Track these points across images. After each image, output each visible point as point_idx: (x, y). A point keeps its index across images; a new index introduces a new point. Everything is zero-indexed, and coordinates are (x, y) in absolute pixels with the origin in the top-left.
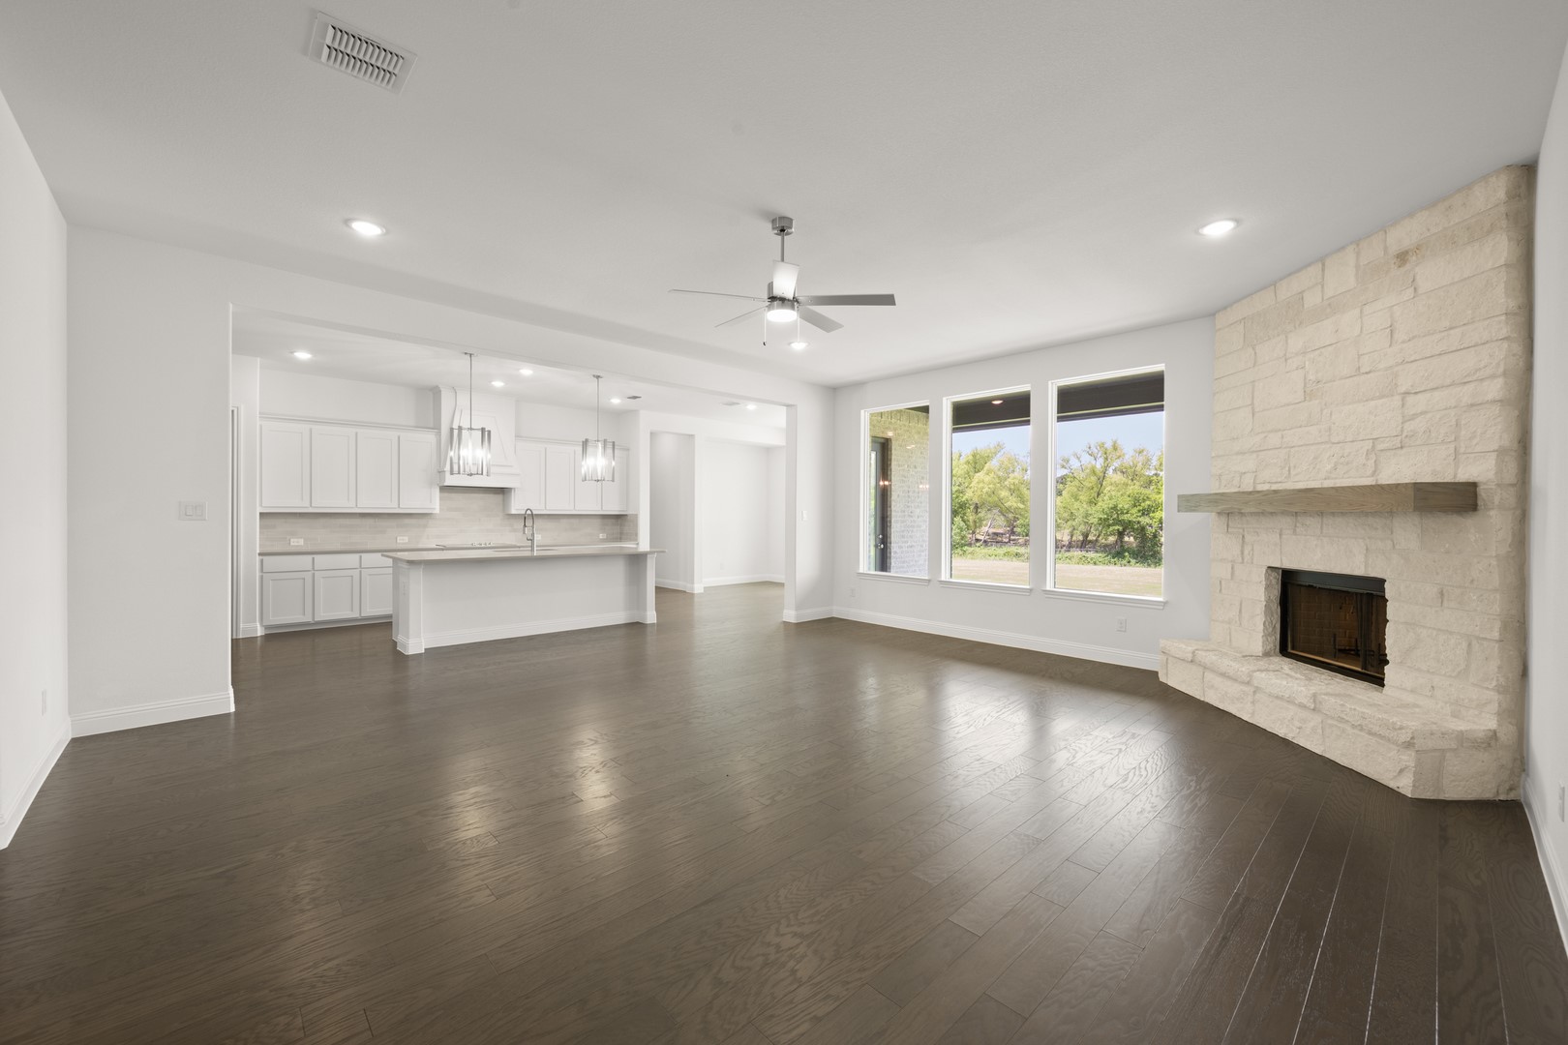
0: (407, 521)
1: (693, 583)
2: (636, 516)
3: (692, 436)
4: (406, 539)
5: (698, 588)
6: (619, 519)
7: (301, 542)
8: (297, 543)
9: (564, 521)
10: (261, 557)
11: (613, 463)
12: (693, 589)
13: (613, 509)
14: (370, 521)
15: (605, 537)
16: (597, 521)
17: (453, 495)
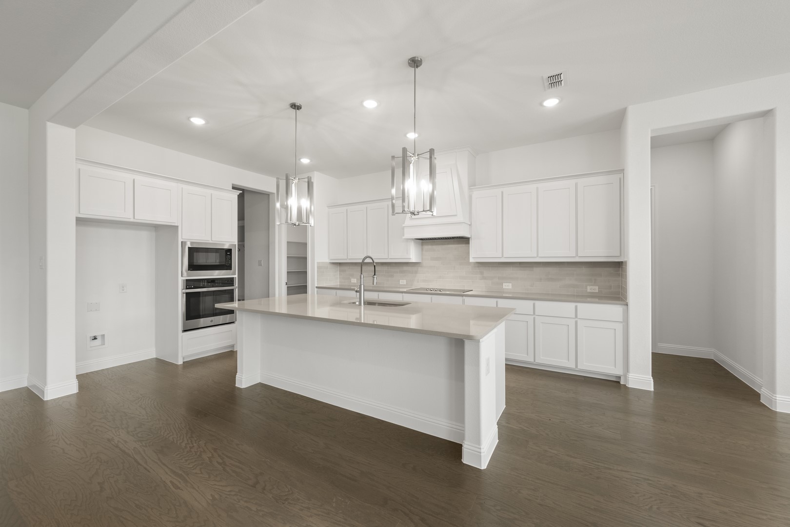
0: (405, 268)
2: (626, 265)
6: (618, 267)
7: (355, 281)
9: (537, 270)
10: (317, 289)
13: (597, 252)
14: (385, 268)
15: (597, 291)
16: (584, 270)
17: (435, 247)
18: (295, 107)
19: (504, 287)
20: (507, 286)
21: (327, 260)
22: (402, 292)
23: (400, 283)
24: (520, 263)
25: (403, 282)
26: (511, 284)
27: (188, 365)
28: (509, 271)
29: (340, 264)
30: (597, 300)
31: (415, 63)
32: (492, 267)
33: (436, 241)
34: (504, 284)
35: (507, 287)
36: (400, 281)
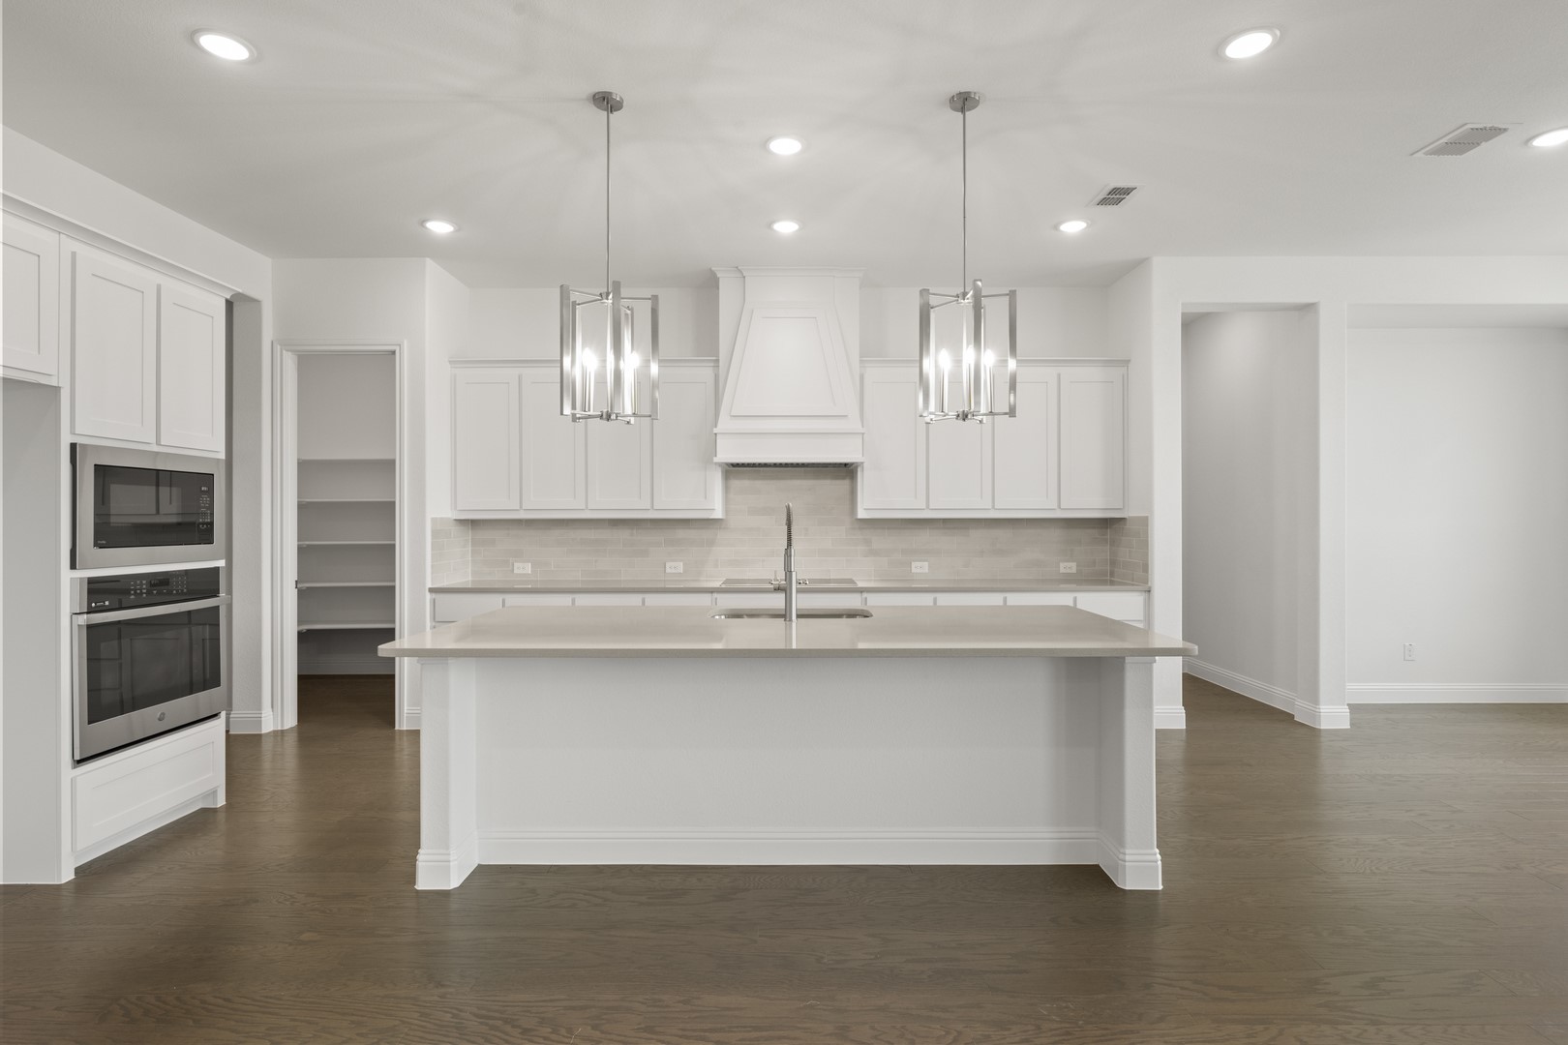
0: (681, 533)
1: (1316, 701)
2: (1144, 522)
3: (1308, 309)
4: (680, 567)
5: (1332, 716)
6: (1107, 527)
7: (528, 568)
8: (523, 569)
10: (434, 595)
11: (1012, 364)
12: (1316, 716)
13: (1089, 503)
14: (624, 534)
15: (1074, 570)
16: (1055, 534)
17: (759, 484)
18: (606, 102)
19: (914, 570)
20: (920, 568)
21: (450, 514)
22: (711, 591)
23: (668, 570)
24: (945, 521)
25: (675, 567)
26: (927, 563)
27: (91, 873)
28: (924, 537)
29: (474, 523)
30: (1074, 586)
31: (964, 102)
32: (888, 528)
33: (748, 469)
34: (914, 564)
35: (918, 571)
36: (668, 565)
